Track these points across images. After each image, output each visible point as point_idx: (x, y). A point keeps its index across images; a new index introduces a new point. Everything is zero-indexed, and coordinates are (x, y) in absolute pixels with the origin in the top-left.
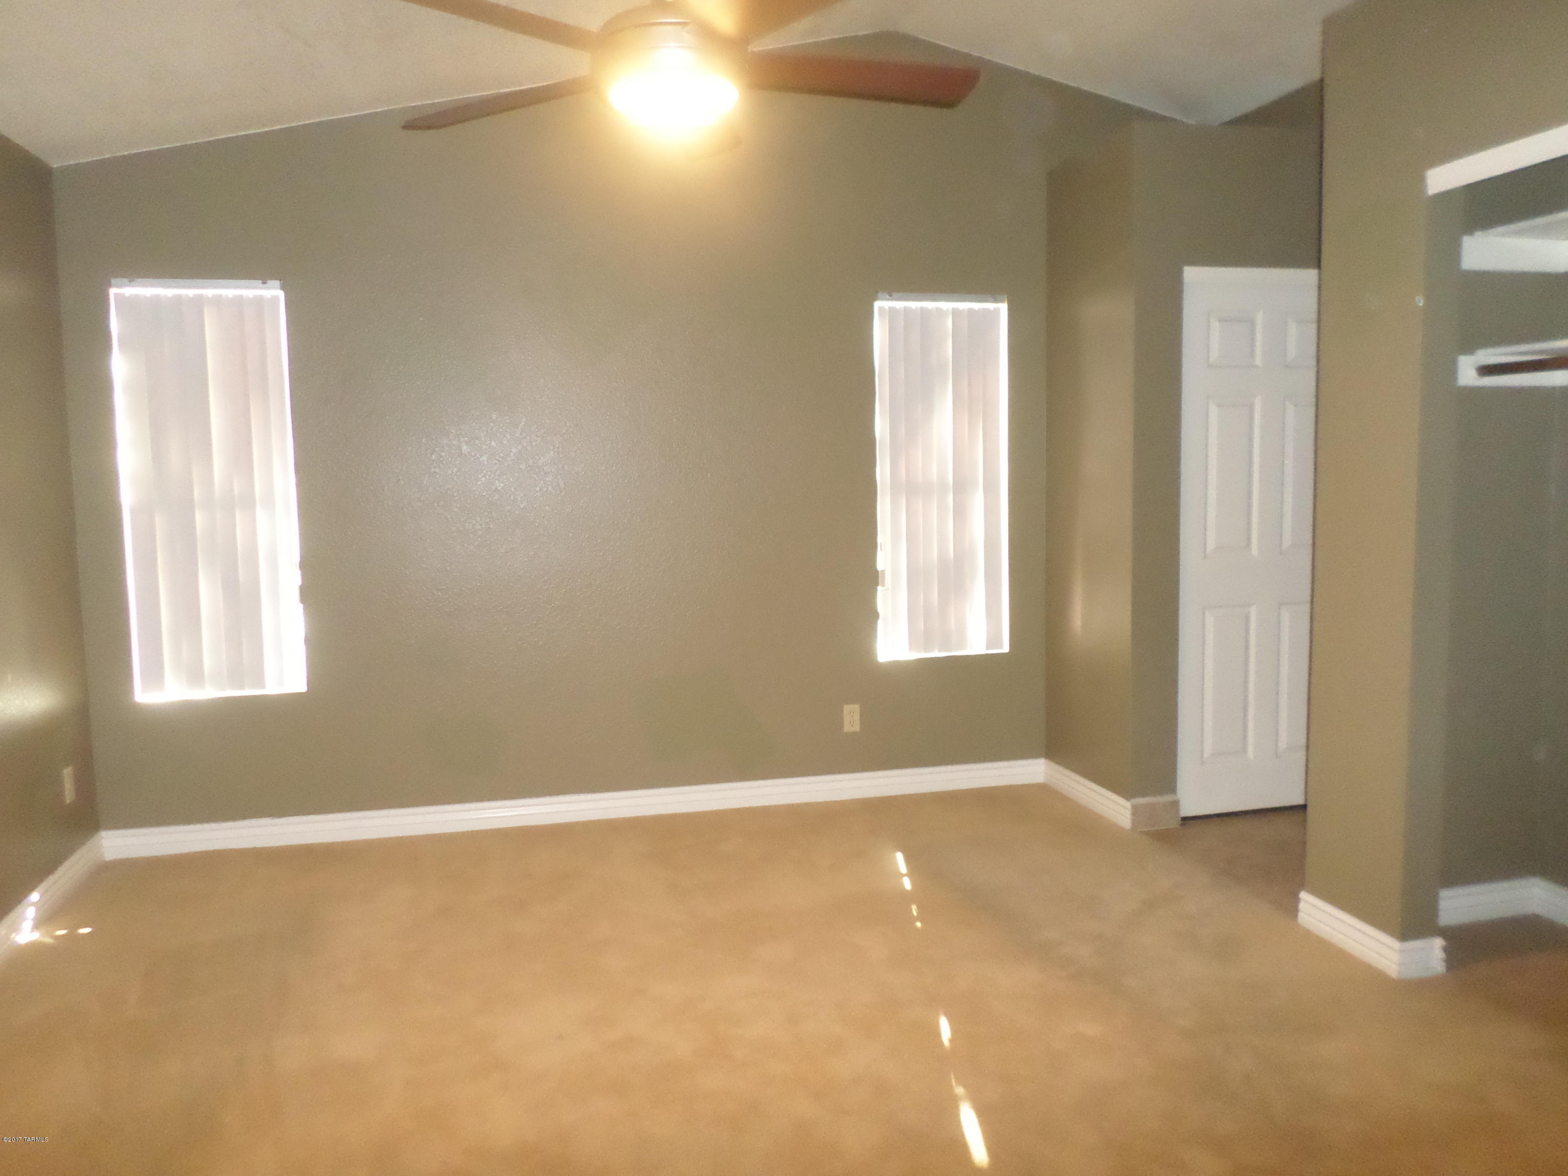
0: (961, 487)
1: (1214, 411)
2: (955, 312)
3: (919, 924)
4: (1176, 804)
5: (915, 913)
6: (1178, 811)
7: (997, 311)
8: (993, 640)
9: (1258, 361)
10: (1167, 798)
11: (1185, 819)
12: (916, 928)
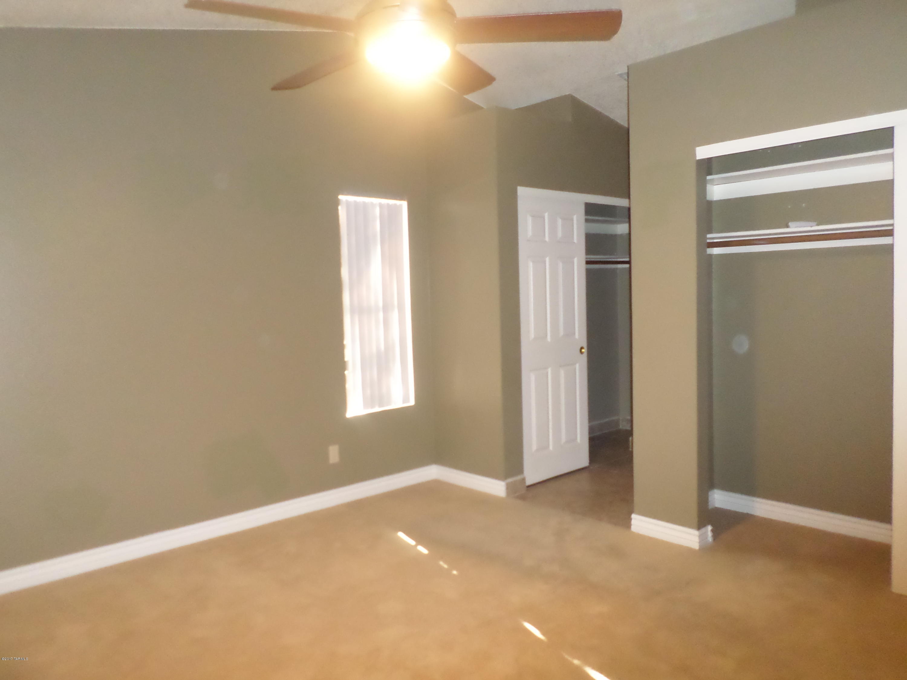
0: (386, 308)
1: (531, 264)
2: (381, 206)
3: (455, 572)
4: (524, 480)
5: (446, 566)
6: (525, 483)
7: (401, 206)
8: (406, 399)
9: (547, 239)
10: (519, 478)
11: (529, 487)
12: (454, 575)
